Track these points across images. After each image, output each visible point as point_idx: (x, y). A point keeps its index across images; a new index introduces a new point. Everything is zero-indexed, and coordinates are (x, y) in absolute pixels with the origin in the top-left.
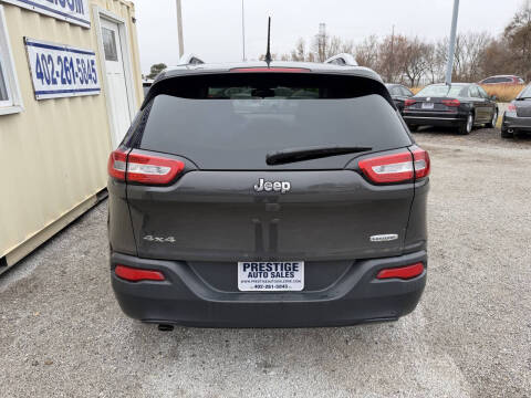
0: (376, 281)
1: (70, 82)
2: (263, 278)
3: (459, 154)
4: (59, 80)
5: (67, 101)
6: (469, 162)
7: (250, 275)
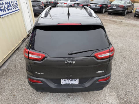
0: (98, 82)
1: (10, 10)
2: (68, 81)
3: (122, 23)
4: (7, 10)
5: (10, 16)
6: (124, 26)
7: (64, 81)
